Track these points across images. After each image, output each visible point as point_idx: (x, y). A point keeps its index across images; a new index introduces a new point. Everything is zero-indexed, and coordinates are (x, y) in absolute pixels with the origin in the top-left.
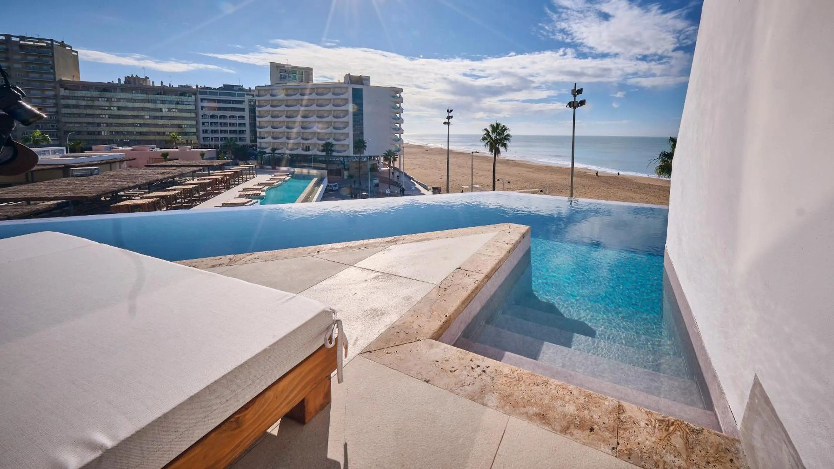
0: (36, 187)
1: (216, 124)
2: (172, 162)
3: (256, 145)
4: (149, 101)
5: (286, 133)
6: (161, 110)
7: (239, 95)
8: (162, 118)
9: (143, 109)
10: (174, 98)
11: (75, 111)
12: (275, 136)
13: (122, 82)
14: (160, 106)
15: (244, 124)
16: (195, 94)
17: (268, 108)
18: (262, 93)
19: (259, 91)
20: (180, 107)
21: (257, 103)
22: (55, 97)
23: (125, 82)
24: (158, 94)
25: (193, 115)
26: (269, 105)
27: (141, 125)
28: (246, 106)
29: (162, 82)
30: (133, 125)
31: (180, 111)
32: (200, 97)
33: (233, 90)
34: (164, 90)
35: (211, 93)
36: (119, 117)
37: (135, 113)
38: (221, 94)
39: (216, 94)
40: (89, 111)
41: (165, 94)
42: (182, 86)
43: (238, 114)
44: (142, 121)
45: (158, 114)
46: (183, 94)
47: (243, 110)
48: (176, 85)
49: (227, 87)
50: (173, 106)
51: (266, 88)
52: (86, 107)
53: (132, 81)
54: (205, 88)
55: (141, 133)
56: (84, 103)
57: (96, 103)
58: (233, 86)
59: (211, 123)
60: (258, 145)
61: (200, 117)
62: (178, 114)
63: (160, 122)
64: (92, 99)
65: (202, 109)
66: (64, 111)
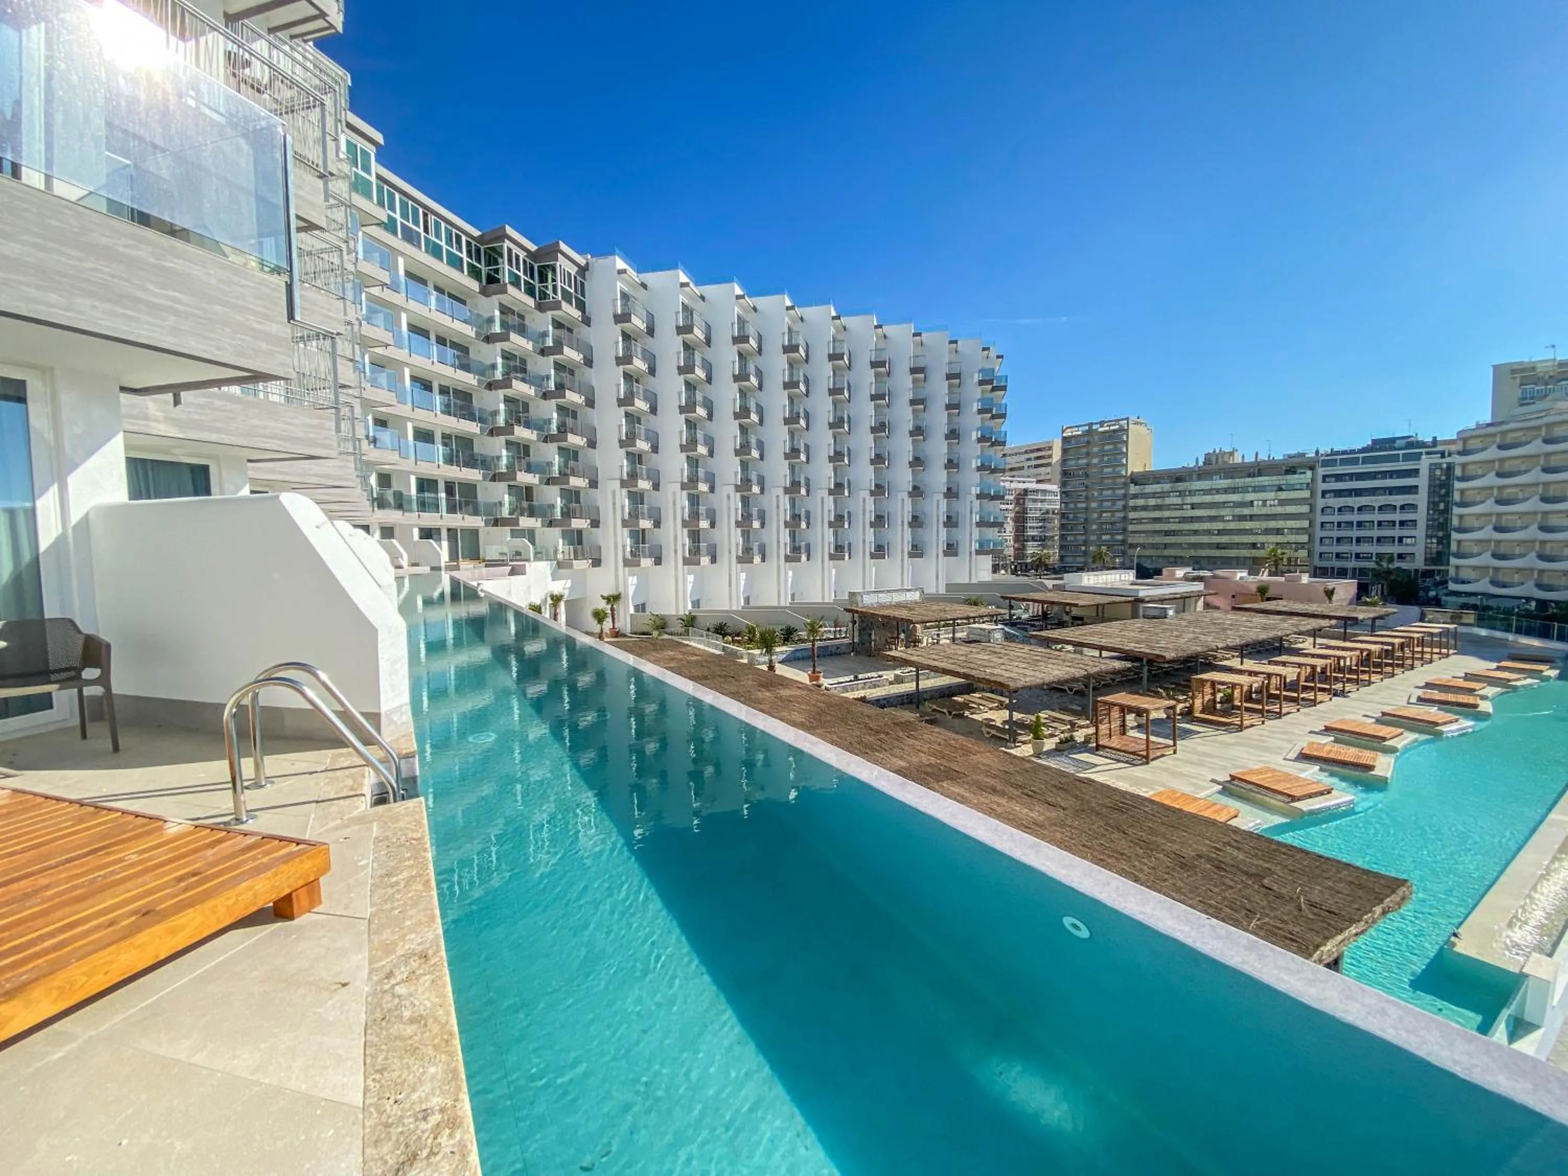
0: (1109, 630)
1: (1350, 524)
2: (1274, 602)
3: (1447, 571)
4: (1234, 490)
5: (1537, 544)
6: (1251, 503)
7: (1407, 458)
8: (1252, 518)
9: (1223, 504)
10: (1275, 480)
11: (1144, 514)
12: (1502, 550)
13: (1201, 464)
14: (1250, 497)
15: (1414, 522)
16: (1312, 468)
17: (1491, 480)
18: (1473, 444)
19: (1465, 440)
20: (1283, 495)
21: (1458, 472)
22: (1125, 496)
23: (1205, 463)
24: (1249, 476)
25: (1305, 509)
26: (1493, 474)
27: (1220, 532)
28: (1422, 481)
29: (1257, 455)
30: (1209, 532)
31: (1283, 503)
32: (1321, 471)
33: (1392, 449)
34: (1258, 469)
35: (1344, 462)
36: (1192, 519)
37: (1212, 512)
38: (1366, 461)
39: (1355, 461)
40: (1157, 514)
41: (1260, 475)
42: (1290, 457)
43: (1399, 500)
44: (1220, 526)
45: (1246, 511)
46: (1291, 470)
47: (1413, 490)
48: (1279, 457)
49: (1378, 444)
50: (1272, 495)
51: (1483, 432)
52: (1158, 508)
53: (1214, 459)
54: (1333, 453)
55: (1218, 546)
56: (1152, 502)
57: (1168, 501)
58: (1393, 440)
59: (1339, 524)
60: (1452, 572)
61: (1319, 511)
62: (1280, 510)
63: (1248, 525)
64: (1163, 495)
65: (1323, 497)
66: (1132, 515)
